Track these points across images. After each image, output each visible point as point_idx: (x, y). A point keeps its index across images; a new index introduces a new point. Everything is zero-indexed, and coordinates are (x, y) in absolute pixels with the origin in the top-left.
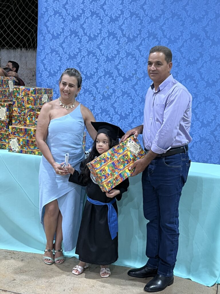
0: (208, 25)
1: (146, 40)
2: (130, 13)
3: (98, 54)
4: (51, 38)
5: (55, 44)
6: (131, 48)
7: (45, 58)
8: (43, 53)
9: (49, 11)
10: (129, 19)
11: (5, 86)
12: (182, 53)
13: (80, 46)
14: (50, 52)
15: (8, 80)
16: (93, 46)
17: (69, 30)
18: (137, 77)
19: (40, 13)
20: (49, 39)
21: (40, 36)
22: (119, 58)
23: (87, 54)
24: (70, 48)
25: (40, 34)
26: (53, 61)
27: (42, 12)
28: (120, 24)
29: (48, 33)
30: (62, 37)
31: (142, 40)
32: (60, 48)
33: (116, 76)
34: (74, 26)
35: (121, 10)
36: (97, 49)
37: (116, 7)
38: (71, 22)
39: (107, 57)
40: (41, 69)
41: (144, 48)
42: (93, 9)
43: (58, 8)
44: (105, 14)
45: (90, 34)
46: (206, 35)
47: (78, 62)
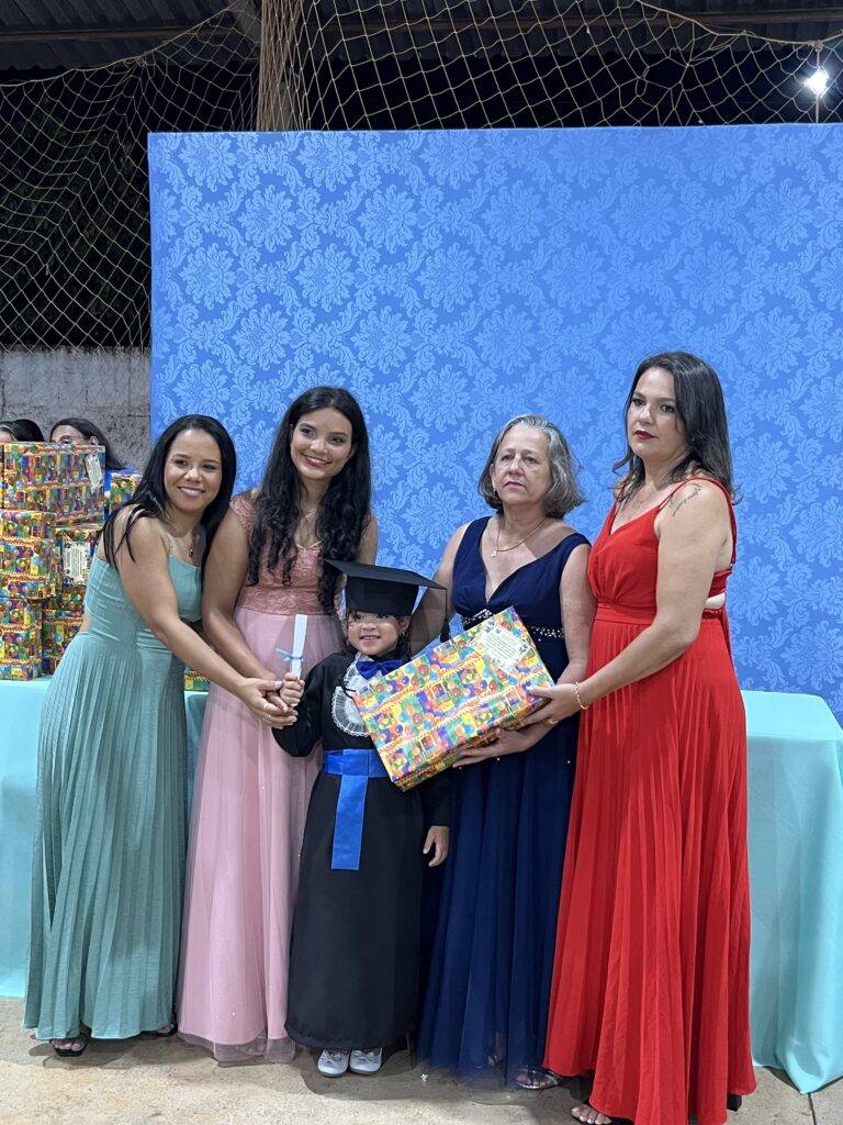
0: (681, 265)
1: (496, 317)
2: (440, 236)
3: (348, 363)
4: (196, 317)
5: (209, 335)
6: (450, 341)
7: (179, 378)
8: (171, 365)
9: (186, 237)
10: (438, 256)
11: (76, 476)
12: (607, 354)
13: (289, 338)
14: (196, 361)
15: (86, 455)
16: (329, 337)
17: (253, 291)
18: (473, 428)
19: (158, 241)
20: (190, 321)
21: (159, 312)
22: (412, 374)
23: (311, 362)
24: (258, 346)
25: (159, 307)
26: (204, 387)
27: (163, 238)
28: (412, 270)
29: (186, 303)
30: (230, 312)
31: (483, 317)
32: (225, 346)
33: (407, 426)
34: (268, 278)
35: (414, 229)
36: (344, 348)
37: (397, 219)
38: (258, 266)
39: (375, 370)
40: (168, 413)
41: (489, 339)
42: (327, 227)
43: (214, 226)
44: (364, 240)
45: (319, 302)
46: (678, 294)
47: (283, 388)
